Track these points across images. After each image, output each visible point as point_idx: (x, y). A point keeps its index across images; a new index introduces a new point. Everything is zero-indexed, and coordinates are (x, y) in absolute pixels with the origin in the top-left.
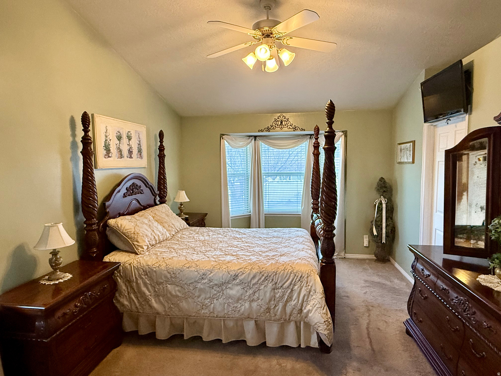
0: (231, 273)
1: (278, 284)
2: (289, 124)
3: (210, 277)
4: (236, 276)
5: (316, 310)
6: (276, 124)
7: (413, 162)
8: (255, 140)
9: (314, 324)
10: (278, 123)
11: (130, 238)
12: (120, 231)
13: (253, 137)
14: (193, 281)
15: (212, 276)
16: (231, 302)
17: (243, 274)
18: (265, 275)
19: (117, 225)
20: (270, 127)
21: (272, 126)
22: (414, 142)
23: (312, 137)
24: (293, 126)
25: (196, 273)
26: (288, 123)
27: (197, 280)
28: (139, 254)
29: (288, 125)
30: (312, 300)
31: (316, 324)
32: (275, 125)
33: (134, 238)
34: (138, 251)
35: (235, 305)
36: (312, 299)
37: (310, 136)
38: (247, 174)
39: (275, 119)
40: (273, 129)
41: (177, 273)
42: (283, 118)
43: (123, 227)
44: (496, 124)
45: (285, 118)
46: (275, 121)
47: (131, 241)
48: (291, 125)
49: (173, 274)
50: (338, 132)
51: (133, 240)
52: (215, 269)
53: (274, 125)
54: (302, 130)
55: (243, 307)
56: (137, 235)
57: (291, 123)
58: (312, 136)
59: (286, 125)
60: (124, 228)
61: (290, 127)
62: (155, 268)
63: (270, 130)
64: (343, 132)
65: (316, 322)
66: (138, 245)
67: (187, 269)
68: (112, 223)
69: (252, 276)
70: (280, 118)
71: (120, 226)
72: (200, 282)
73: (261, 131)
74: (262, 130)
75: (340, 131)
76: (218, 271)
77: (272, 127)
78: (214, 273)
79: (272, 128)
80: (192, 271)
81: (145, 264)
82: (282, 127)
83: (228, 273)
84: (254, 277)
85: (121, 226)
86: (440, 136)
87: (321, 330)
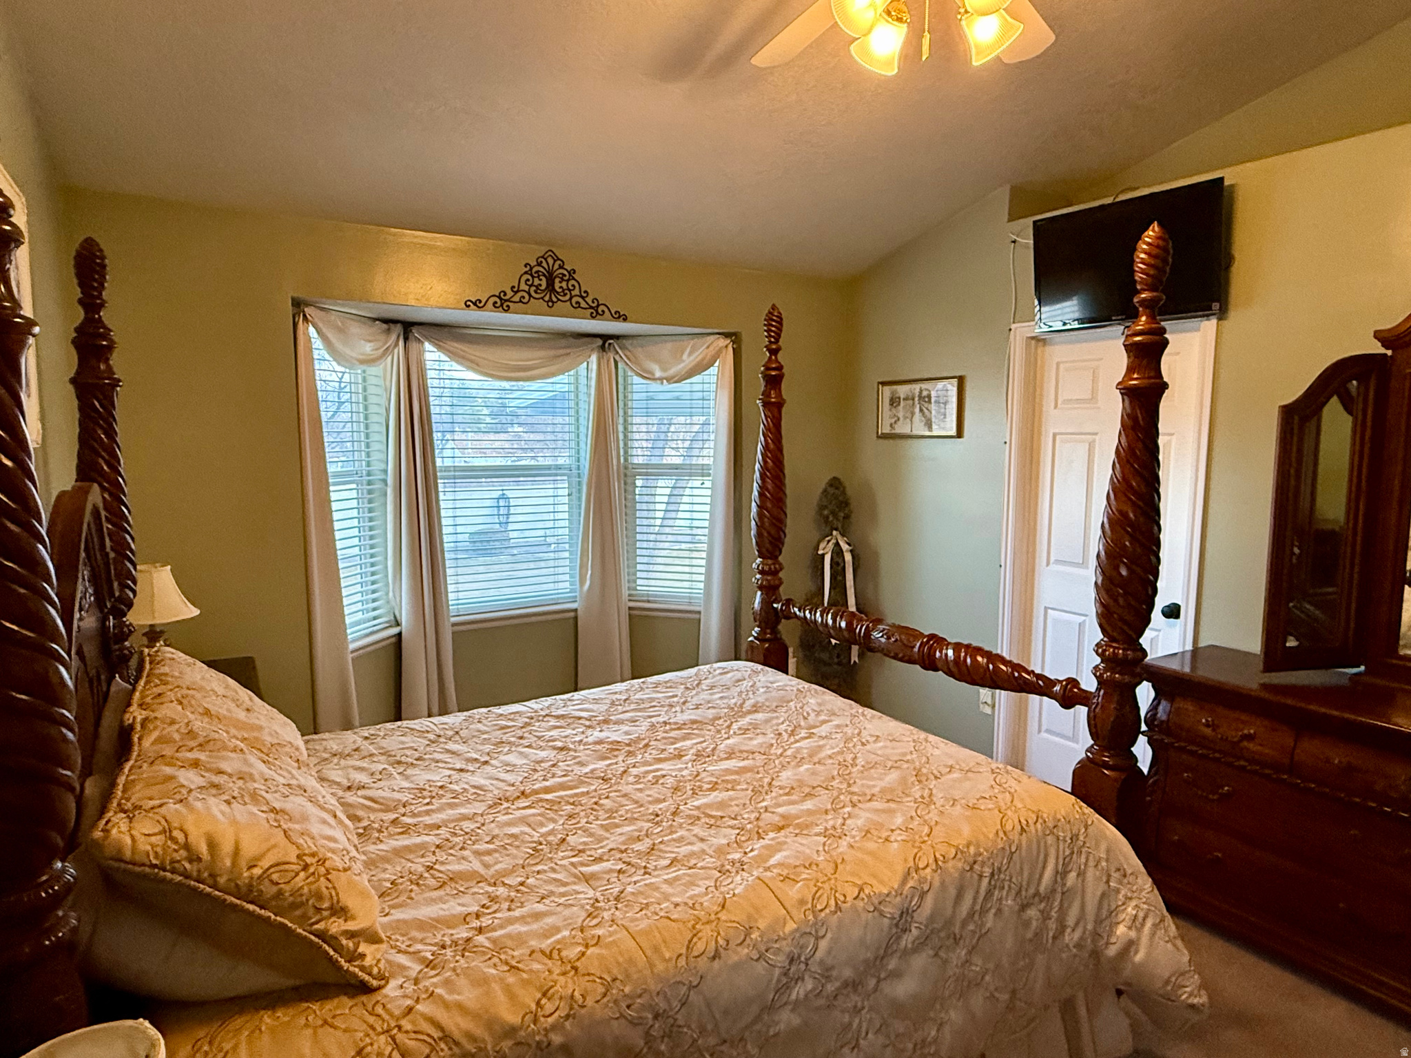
0: (888, 910)
1: (1027, 890)
2: (576, 292)
3: (821, 962)
4: (906, 914)
5: (1153, 935)
6: (530, 286)
7: (960, 434)
8: (406, 339)
9: (1159, 984)
10: (536, 282)
11: (294, 906)
12: (215, 886)
13: (399, 325)
14: (755, 1009)
15: (829, 952)
16: (901, 1030)
17: (923, 895)
18: (987, 871)
19: (183, 853)
20: (510, 293)
21: (518, 291)
22: (961, 381)
23: (607, 345)
24: (589, 300)
25: (760, 967)
26: (573, 286)
27: (771, 997)
28: (375, 983)
29: (573, 293)
30: (1123, 904)
31: (1167, 982)
32: (527, 288)
33: (320, 897)
34: (362, 968)
35: (918, 1036)
36: (1120, 903)
37: (600, 342)
38: (369, 474)
39: (526, 266)
40: (521, 301)
41: (676, 1004)
42: (556, 266)
43: (227, 847)
44: (1377, 348)
45: (561, 267)
46: (526, 273)
47: (303, 920)
48: (585, 295)
49: (656, 1017)
50: (712, 338)
51: (311, 911)
52: (823, 914)
53: (524, 287)
54: (619, 317)
55: (947, 1029)
56: (322, 870)
57: (583, 290)
58: (611, 341)
59: (565, 295)
60: (236, 852)
61: (580, 300)
62: (554, 1027)
63: (508, 306)
64: (727, 335)
65: (1167, 975)
66: (351, 935)
67: (716, 964)
68: (144, 846)
69: (952, 892)
70: (544, 264)
71: (203, 849)
72: (785, 1004)
73: (475, 304)
74: (480, 302)
75: (721, 331)
76: (839, 918)
77: (516, 292)
78: (829, 935)
79: (516, 298)
80: (737, 966)
81: (479, 1032)
82: (555, 299)
83: (876, 913)
84: (959, 897)
85: (212, 845)
86: (1058, 368)
87: (1191, 995)
